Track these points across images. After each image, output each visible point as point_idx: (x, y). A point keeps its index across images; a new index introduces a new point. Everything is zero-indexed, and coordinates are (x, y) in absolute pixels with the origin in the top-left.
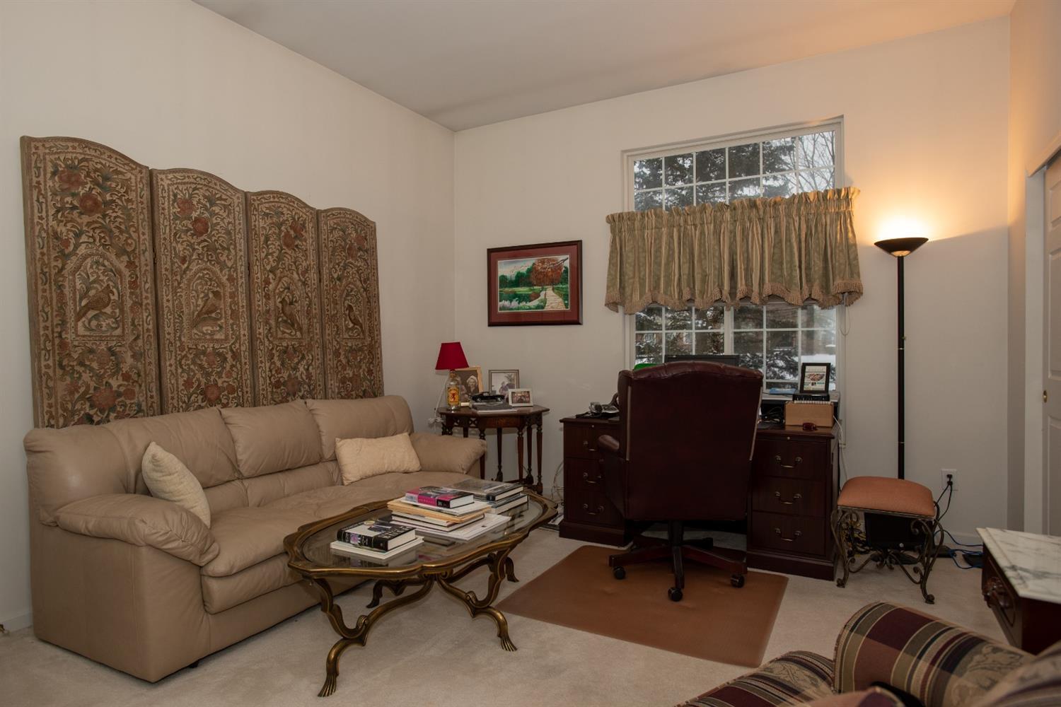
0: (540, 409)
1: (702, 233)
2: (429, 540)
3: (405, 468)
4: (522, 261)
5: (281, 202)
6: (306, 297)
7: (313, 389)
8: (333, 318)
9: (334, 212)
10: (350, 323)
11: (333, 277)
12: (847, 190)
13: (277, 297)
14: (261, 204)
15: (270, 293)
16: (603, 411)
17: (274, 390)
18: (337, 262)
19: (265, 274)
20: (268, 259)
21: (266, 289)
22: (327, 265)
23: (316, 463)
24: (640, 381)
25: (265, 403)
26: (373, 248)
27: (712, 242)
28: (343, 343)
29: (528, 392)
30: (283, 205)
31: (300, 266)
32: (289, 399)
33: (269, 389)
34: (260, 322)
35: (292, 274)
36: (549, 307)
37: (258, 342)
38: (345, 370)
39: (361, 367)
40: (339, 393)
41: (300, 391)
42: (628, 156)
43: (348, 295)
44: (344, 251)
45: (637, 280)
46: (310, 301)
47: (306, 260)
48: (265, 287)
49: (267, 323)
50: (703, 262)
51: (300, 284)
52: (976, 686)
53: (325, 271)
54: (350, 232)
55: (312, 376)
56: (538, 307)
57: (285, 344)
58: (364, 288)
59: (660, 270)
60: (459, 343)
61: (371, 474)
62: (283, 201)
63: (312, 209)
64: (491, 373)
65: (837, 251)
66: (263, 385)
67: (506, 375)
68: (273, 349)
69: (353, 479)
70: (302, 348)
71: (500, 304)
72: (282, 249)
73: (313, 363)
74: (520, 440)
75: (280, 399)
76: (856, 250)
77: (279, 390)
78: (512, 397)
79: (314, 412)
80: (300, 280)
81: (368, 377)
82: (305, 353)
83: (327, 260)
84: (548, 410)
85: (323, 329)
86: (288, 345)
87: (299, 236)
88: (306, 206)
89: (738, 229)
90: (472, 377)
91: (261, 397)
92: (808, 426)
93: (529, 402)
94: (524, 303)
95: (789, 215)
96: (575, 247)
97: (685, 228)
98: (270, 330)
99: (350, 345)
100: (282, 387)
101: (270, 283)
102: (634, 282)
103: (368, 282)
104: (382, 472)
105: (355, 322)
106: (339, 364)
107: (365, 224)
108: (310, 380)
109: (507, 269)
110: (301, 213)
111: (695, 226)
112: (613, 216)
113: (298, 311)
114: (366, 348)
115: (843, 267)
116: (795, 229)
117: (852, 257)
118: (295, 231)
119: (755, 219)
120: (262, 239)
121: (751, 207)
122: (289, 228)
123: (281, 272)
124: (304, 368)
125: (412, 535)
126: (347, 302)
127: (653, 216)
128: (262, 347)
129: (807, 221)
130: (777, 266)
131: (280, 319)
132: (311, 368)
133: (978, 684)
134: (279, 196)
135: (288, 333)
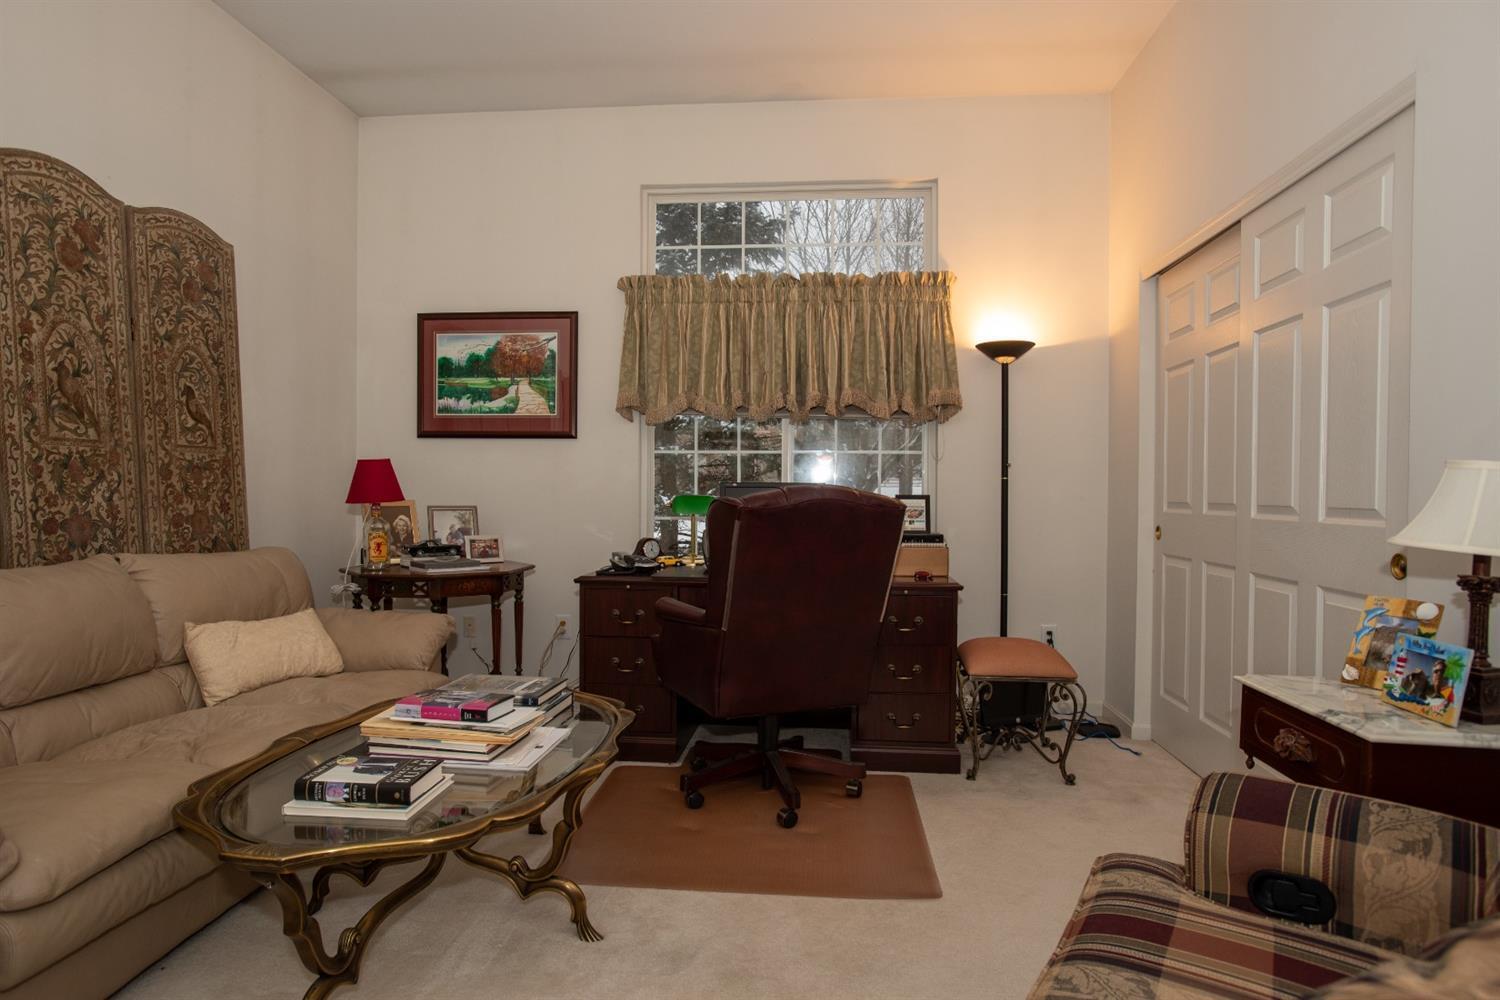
0: (520, 567)
1: (760, 315)
2: (462, 779)
3: (317, 669)
4: (480, 338)
5: (54, 178)
6: (106, 365)
7: (121, 536)
8: (158, 408)
9: (158, 216)
10: (189, 418)
11: (157, 334)
12: (945, 274)
13: (47, 359)
14: (11, 174)
15: (33, 349)
16: (636, 565)
17: (44, 537)
18: (165, 306)
19: (21, 313)
20: (29, 284)
21: (25, 341)
22: (146, 310)
23: (147, 671)
24: (751, 512)
25: (23, 561)
26: (229, 291)
27: (774, 328)
28: (177, 454)
29: (496, 541)
30: (58, 185)
31: (94, 306)
32: (74, 554)
33: (33, 536)
34: (13, 405)
35: (79, 317)
36: (524, 410)
37: (8, 443)
38: (181, 502)
39: (208, 499)
40: (170, 543)
41: (95, 538)
42: (649, 195)
43: (185, 368)
44: (179, 289)
45: (664, 374)
46: (115, 373)
47: (106, 295)
48: (21, 339)
49: (27, 406)
50: (761, 355)
51: (94, 338)
52: (1389, 852)
53: (142, 321)
54: (188, 256)
55: (119, 512)
56: (505, 409)
57: (64, 450)
58: (213, 359)
59: (699, 365)
60: (389, 460)
61: (258, 683)
62: (59, 176)
63: (117, 202)
64: (431, 510)
65: (933, 351)
66: (19, 528)
67: (457, 513)
68: (39, 457)
69: (225, 695)
70: (100, 459)
71: (440, 403)
72: (57, 269)
73: (121, 488)
74: (496, 615)
75: (56, 553)
76: (954, 351)
77: (53, 538)
78: (472, 549)
79: (138, 577)
80: (94, 332)
81: (222, 515)
82: (105, 468)
83: (145, 300)
84: (533, 567)
85: (138, 427)
86: (71, 453)
87: (90, 249)
88: (104, 194)
89: (809, 315)
90: (402, 517)
91: (16, 550)
92: (922, 576)
93: (497, 556)
94: (482, 403)
95: (874, 301)
96: (568, 321)
97: (736, 307)
98: (33, 420)
99: (189, 457)
100: (60, 532)
101: (34, 331)
102: (660, 377)
103: (221, 349)
104: (277, 679)
105: (199, 418)
106: (168, 492)
107: (215, 246)
108: (115, 518)
109: (454, 348)
110: (95, 208)
111: (751, 304)
112: (629, 279)
113: (91, 390)
114: (216, 464)
115: (939, 372)
116: (882, 319)
117: (949, 360)
118: (83, 238)
119: (831, 302)
120: (15, 242)
121: (826, 284)
122: (71, 230)
123: (56, 313)
124: (103, 496)
125: (437, 773)
126: (183, 382)
127: (691, 285)
128: (16, 454)
129: (897, 311)
130: (857, 367)
131: (55, 402)
132: (115, 497)
133: (1389, 848)
134: (49, 165)
135: (70, 430)
